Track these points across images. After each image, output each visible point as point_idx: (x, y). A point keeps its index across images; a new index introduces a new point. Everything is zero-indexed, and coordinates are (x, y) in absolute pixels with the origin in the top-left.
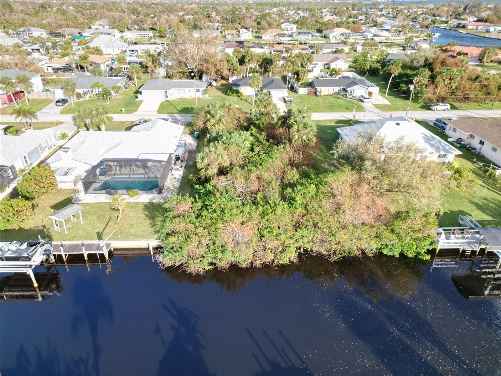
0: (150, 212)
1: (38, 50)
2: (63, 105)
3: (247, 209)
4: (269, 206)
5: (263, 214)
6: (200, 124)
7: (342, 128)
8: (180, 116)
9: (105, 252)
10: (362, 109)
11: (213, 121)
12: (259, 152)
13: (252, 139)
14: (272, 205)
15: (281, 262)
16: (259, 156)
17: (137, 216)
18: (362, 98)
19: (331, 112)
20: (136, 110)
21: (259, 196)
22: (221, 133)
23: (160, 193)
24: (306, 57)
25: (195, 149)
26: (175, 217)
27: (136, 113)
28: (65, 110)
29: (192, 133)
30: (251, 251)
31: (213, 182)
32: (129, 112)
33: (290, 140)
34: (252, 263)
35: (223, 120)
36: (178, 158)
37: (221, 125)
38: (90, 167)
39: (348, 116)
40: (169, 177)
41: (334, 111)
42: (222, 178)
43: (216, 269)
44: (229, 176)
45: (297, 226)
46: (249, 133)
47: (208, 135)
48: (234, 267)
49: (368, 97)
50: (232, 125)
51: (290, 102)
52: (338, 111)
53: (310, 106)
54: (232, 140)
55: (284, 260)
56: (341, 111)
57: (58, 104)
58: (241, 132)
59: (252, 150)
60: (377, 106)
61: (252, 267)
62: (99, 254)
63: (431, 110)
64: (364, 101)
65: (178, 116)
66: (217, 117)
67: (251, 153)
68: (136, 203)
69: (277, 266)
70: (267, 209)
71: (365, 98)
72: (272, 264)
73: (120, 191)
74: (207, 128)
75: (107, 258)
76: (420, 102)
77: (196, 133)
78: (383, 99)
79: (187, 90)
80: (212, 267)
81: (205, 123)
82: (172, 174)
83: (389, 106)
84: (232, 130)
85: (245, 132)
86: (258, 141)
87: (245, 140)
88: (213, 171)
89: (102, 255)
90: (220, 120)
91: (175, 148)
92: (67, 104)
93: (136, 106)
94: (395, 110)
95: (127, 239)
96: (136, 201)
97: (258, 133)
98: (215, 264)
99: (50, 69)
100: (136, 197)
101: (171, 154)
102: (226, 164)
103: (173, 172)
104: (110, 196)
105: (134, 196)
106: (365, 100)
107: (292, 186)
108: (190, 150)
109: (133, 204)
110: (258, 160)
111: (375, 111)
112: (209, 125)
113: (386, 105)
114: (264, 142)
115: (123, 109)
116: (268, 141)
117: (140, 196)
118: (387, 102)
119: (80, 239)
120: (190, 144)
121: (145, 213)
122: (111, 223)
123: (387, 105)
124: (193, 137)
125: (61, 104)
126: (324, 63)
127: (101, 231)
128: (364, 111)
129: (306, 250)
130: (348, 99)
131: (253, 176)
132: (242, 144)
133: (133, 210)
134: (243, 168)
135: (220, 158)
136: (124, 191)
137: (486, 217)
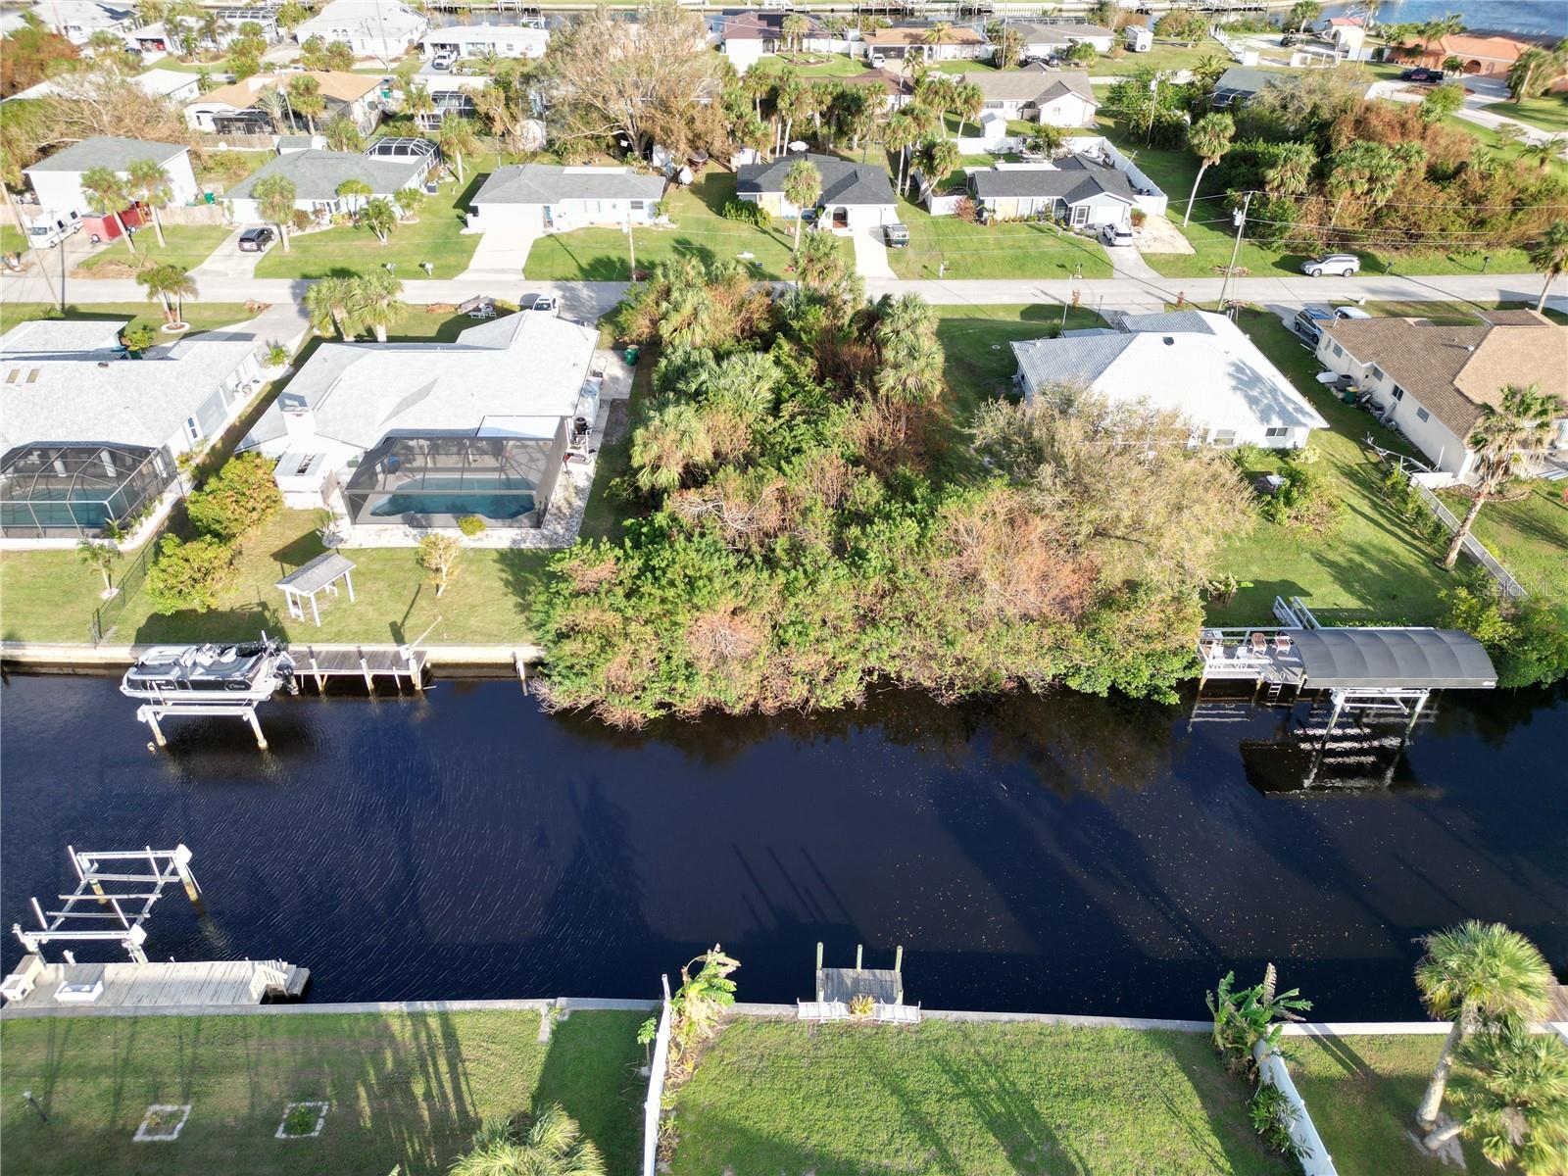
0: (514, 574)
1: (160, 42)
2: (259, 249)
3: (748, 578)
4: (801, 569)
5: (788, 589)
6: (639, 326)
7: (1027, 345)
8: (587, 287)
9: (415, 673)
10: (1102, 268)
11: (676, 319)
12: (793, 417)
13: (777, 373)
14: (810, 569)
15: (823, 703)
16: (791, 431)
17: (483, 584)
18: (1111, 234)
19: (1014, 277)
20: (463, 268)
21: (781, 544)
22: (695, 356)
23: (538, 524)
24: (959, 95)
25: (627, 397)
26: (576, 594)
27: (462, 277)
28: (267, 263)
29: (618, 347)
30: (755, 677)
31: (669, 505)
32: (446, 272)
33: (875, 391)
34: (755, 705)
35: (704, 317)
36: (582, 427)
37: (699, 330)
38: (358, 454)
39: (1059, 291)
40: (561, 479)
41: (1024, 277)
42: (692, 495)
43: (672, 716)
44: (708, 489)
45: (867, 620)
46: (771, 356)
47: (663, 363)
48: (714, 714)
49: (1127, 231)
50: (728, 329)
51: (903, 243)
52: (1035, 276)
53: (957, 256)
54: (722, 382)
55: (832, 699)
56: (1045, 276)
57: (247, 245)
58: (751, 356)
59: (775, 409)
60: (1150, 260)
61: (755, 714)
62: (400, 677)
63: (1303, 273)
64: (1116, 243)
65: (583, 290)
66: (687, 309)
67: (770, 419)
68: (480, 550)
69: (815, 712)
70: (796, 579)
71: (1118, 235)
72: (803, 708)
73: (438, 518)
74: (661, 337)
75: (419, 687)
76: (1279, 247)
77: (632, 348)
78: (1176, 233)
79: (606, 203)
80: (663, 712)
81: (654, 323)
82: (568, 472)
83: (1185, 258)
84: (727, 346)
85: (759, 356)
86: (793, 379)
87: (759, 378)
88: (670, 474)
89: (406, 680)
90: (696, 312)
91: (575, 397)
92: (270, 245)
93: (464, 251)
94: (1203, 272)
95: (462, 641)
96: (478, 545)
97: (796, 359)
98: (669, 705)
99: (206, 119)
100: (479, 534)
101: (563, 419)
102: (703, 455)
103: (571, 466)
104: (414, 531)
105: (473, 533)
106: (1119, 241)
107: (864, 519)
108: (614, 400)
109: (471, 554)
110: (788, 439)
111: (1143, 276)
112: (665, 329)
113: (1179, 257)
114: (811, 386)
115: (429, 266)
116: (820, 382)
117: (488, 531)
118: (1183, 247)
119: (351, 641)
120: (615, 380)
121: (504, 575)
122: (422, 602)
123: (1182, 255)
124: (623, 358)
125: (254, 245)
126: (1022, 102)
127: (399, 622)
128: (1111, 277)
129: (885, 678)
130: (1071, 234)
131: (769, 492)
132: (749, 393)
133: (474, 568)
134: (744, 471)
135: (686, 447)
136: (449, 516)
137: (1348, 601)
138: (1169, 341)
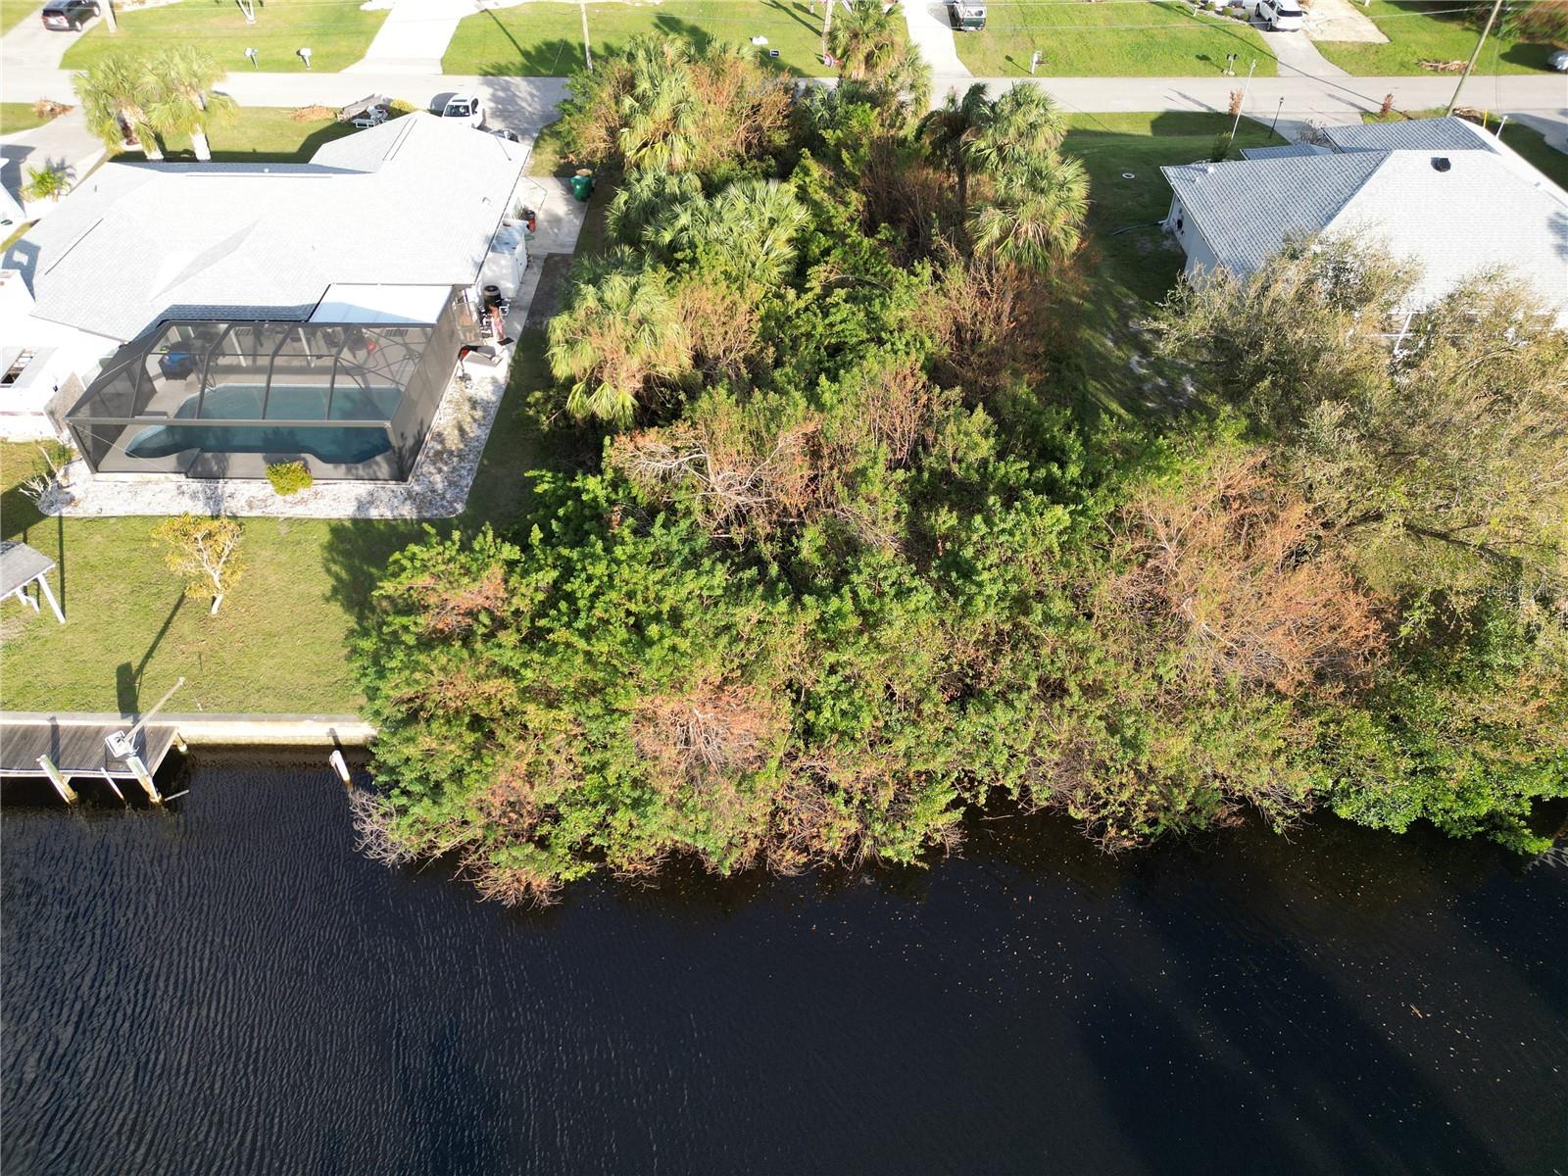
0: (350, 569)
2: (72, 27)
3: (746, 614)
4: (848, 595)
5: (823, 634)
6: (592, 139)
7: (1191, 171)
8: (529, 82)
9: (142, 774)
10: (1266, 63)
11: (644, 126)
12: (828, 289)
13: (800, 215)
14: (864, 593)
15: (888, 852)
16: (826, 315)
17: (296, 589)
18: (1269, 13)
19: (1137, 74)
20: (359, 56)
21: (809, 544)
22: (672, 186)
23: (401, 475)
25: (570, 250)
27: (356, 69)
28: (82, 48)
29: (564, 173)
30: (760, 809)
31: (616, 452)
32: (332, 63)
33: (965, 246)
34: (760, 856)
35: (687, 121)
36: (493, 299)
37: (680, 145)
39: (1208, 94)
40: (452, 390)
41: (1151, 73)
42: (653, 439)
43: (604, 876)
44: (681, 428)
45: (965, 693)
46: (791, 188)
47: (622, 197)
49: (1296, 8)
50: (726, 145)
51: (977, 24)
52: (1166, 72)
53: (1053, 43)
54: (714, 230)
55: (904, 849)
56: (1181, 73)
57: (53, 21)
58: (759, 185)
59: (797, 277)
60: (1326, 50)
62: (118, 782)
63: (1552, 68)
64: (1278, 26)
65: (521, 86)
66: (663, 110)
67: (791, 294)
68: (301, 522)
69: (872, 864)
70: (839, 613)
71: (1282, 13)
72: (849, 859)
73: (238, 461)
74: (623, 155)
75: (156, 797)
76: (1509, 33)
77: (583, 173)
78: (1357, 14)
80: (590, 867)
81: (613, 133)
82: (465, 378)
83: (1377, 48)
84: (724, 169)
85: (773, 186)
86: (825, 226)
87: (773, 222)
88: (615, 399)
89: (131, 787)
90: (676, 116)
91: (479, 249)
92: (91, 23)
93: (361, 33)
94: (1404, 68)
95: (240, 710)
96: (299, 512)
97: (830, 190)
98: (599, 854)
100: (303, 492)
101: (457, 292)
102: (674, 362)
103: (469, 366)
104: (196, 485)
105: (293, 490)
106: (1284, 22)
107: (968, 497)
108: (550, 256)
109: (284, 529)
110: (820, 329)
111: (1320, 73)
112: (629, 142)
113: (1367, 47)
114: (855, 235)
115: (306, 52)
116: (870, 229)
117: (320, 487)
118: (1368, 32)
119: (43, 706)
120: (555, 221)
121: (335, 568)
122: (183, 626)
123: (1371, 45)
124: (570, 189)
125: (63, 22)
127: (135, 666)
128: (1274, 74)
129: (999, 793)
130: (1211, 13)
131: (789, 439)
132: (756, 247)
133: (283, 557)
134: (745, 398)
135: (645, 346)
136: (257, 460)
138: (1442, 165)
